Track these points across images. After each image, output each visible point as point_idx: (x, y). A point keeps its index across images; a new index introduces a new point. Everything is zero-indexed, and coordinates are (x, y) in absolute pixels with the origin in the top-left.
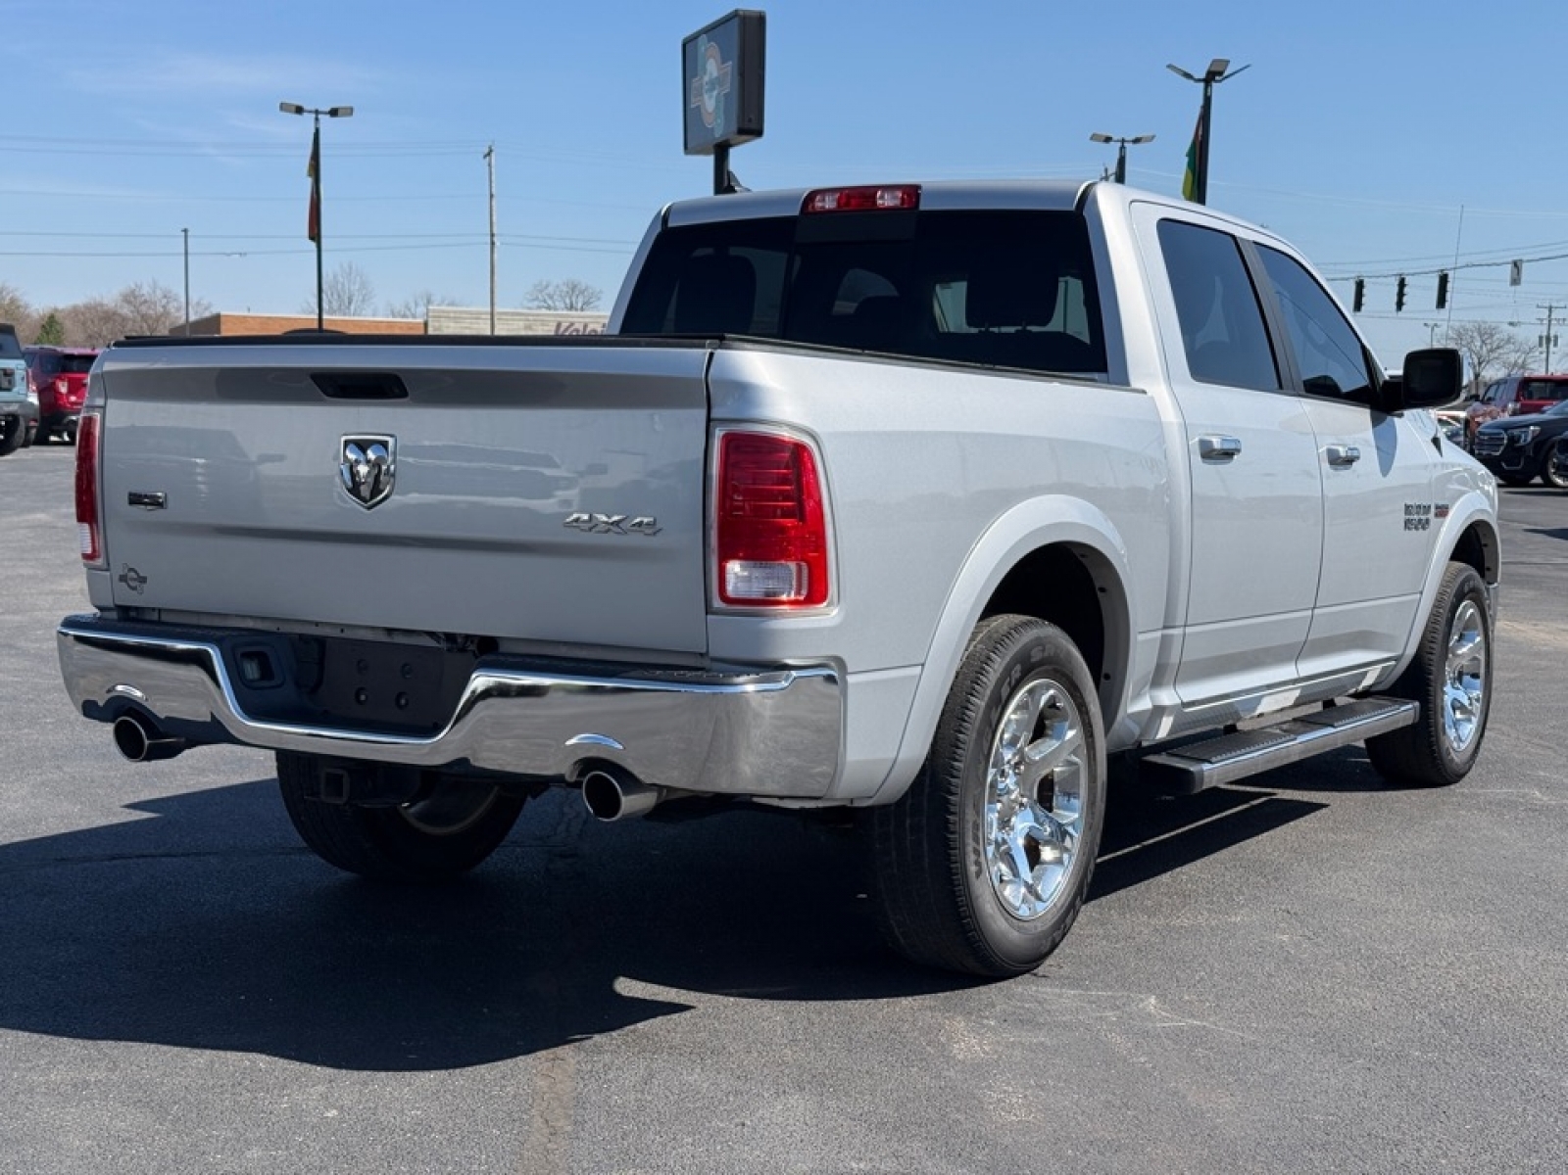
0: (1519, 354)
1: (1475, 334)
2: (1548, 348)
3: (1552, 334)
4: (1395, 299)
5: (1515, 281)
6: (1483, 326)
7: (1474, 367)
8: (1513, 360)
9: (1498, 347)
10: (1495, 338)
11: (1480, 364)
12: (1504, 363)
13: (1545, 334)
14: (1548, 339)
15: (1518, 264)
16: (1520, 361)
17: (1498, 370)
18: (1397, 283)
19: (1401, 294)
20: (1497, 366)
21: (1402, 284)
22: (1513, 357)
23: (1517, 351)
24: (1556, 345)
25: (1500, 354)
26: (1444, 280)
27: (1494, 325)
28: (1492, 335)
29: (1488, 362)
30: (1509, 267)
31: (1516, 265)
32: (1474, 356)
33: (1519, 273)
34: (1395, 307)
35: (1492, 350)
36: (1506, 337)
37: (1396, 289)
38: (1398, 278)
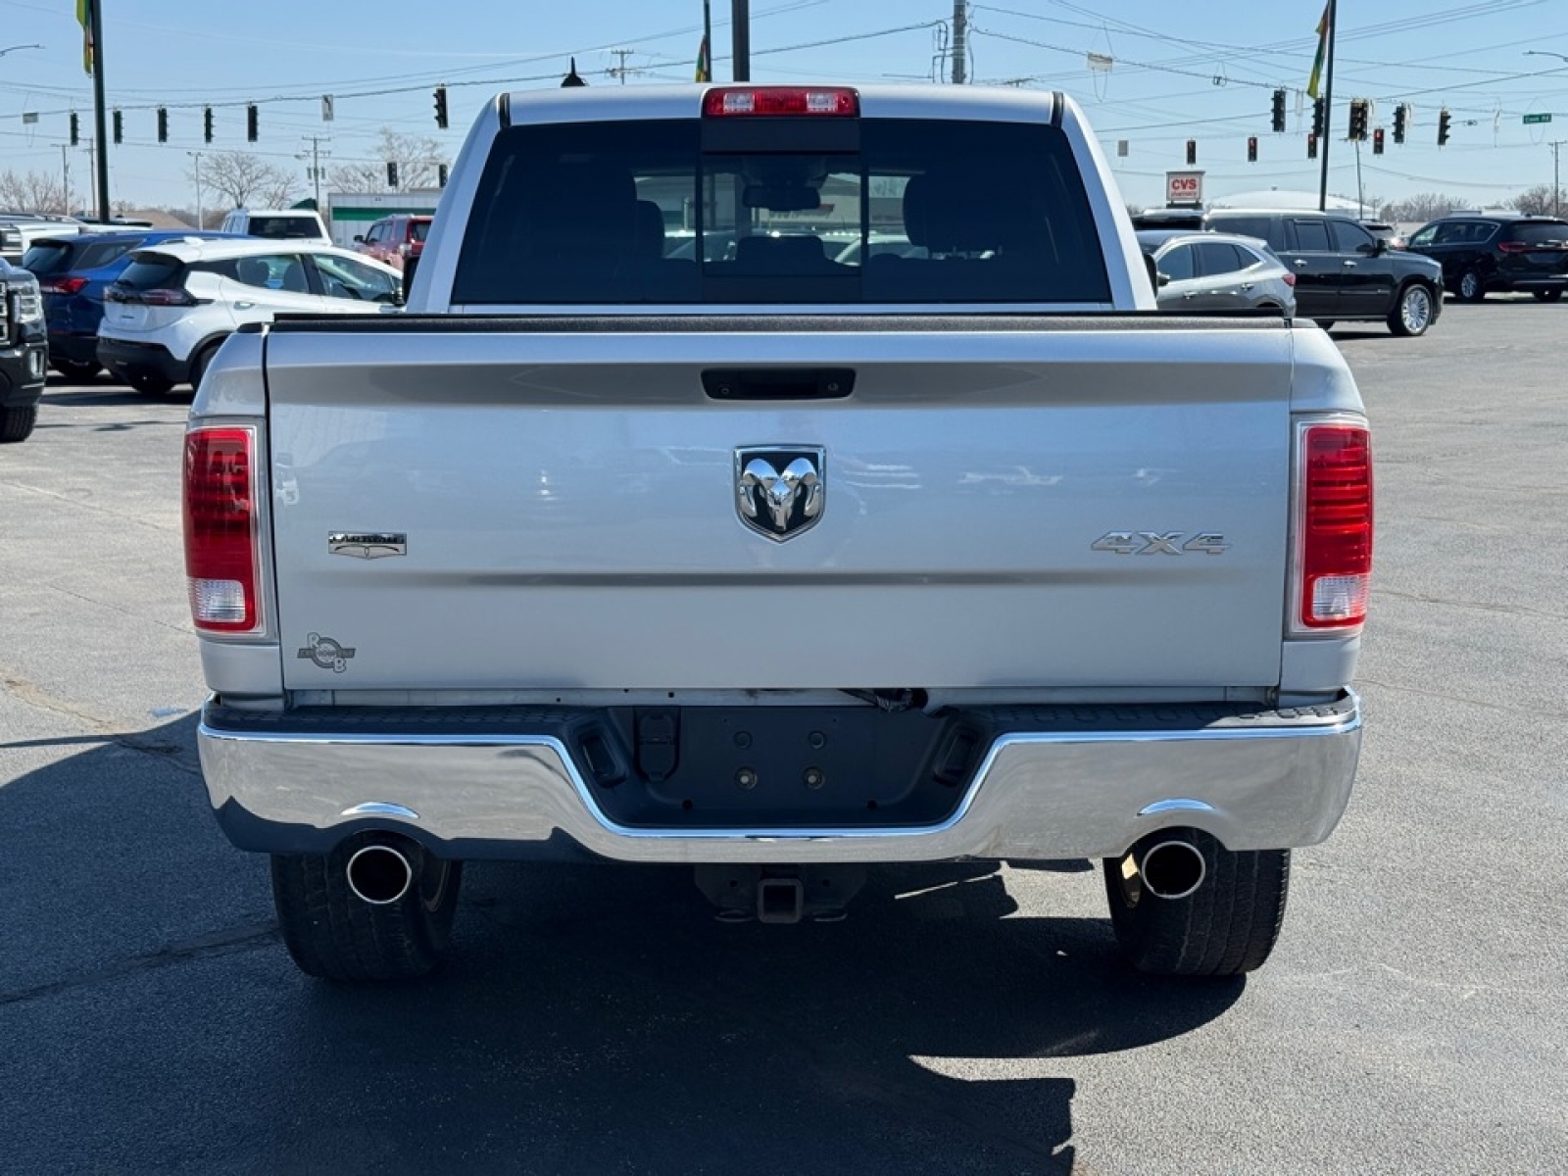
0: (278, 185)
1: (234, 164)
2: (317, 180)
3: (319, 167)
4: (203, 130)
5: (328, 117)
6: (241, 155)
7: (236, 197)
8: (273, 191)
9: (257, 178)
10: (253, 168)
11: (241, 193)
12: (265, 193)
13: (312, 166)
14: (316, 171)
15: (329, 99)
16: (280, 192)
17: (260, 200)
18: (203, 113)
19: (208, 126)
20: (259, 197)
21: (208, 115)
22: (273, 188)
23: (276, 182)
24: (323, 177)
25: (260, 185)
26: (253, 113)
27: (251, 155)
28: (250, 166)
29: (249, 192)
30: (321, 102)
31: (326, 99)
32: (234, 186)
33: (330, 108)
34: (203, 138)
35: (250, 182)
36: (263, 168)
37: (203, 120)
38: (204, 108)
